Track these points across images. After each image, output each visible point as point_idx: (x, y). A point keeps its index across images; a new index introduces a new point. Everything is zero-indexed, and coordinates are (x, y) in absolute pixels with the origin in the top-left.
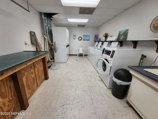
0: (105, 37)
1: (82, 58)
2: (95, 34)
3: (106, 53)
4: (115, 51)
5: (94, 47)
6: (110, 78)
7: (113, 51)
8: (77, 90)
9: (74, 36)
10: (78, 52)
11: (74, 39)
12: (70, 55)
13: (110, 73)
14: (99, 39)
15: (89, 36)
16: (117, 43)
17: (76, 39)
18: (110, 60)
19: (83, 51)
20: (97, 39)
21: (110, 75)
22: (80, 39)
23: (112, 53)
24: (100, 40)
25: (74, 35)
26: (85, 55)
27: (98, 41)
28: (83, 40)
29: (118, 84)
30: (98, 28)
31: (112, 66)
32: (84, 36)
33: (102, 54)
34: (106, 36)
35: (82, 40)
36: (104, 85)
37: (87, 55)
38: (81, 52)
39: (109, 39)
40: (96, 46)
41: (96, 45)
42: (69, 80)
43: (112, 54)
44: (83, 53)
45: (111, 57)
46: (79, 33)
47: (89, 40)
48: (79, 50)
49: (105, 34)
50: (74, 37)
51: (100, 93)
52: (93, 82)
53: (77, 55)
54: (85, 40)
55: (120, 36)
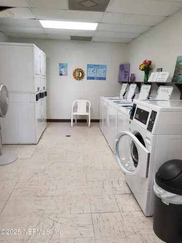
0: (143, 72)
1: (86, 128)
2: (121, 62)
3: (138, 116)
4: (156, 113)
5: (117, 98)
6: (149, 186)
7: (153, 111)
8: (57, 226)
9: (62, 66)
10: (75, 114)
11: (61, 75)
12: (49, 121)
13: (147, 172)
14: (130, 75)
15: (104, 67)
16: (170, 89)
17: (66, 75)
18: (147, 138)
19: (87, 108)
20: (126, 77)
21: (147, 176)
22: (79, 75)
23: (151, 116)
24: (134, 79)
25: (60, 64)
26: (92, 121)
27: (130, 81)
28: (89, 78)
29: (165, 203)
30: (127, 44)
31: (150, 152)
32: (89, 66)
33: (131, 120)
34: (148, 68)
35: (85, 77)
36: (136, 206)
37: (98, 121)
38: (82, 111)
39: (154, 77)
40: (121, 97)
41: (123, 94)
42: (37, 196)
43: (151, 120)
44: (87, 116)
45: (148, 129)
46: (77, 59)
47: (104, 79)
48: (75, 108)
49: (145, 62)
50: (63, 70)
51: (121, 230)
52: (108, 198)
53: (69, 121)
54: (93, 78)
55: (178, 71)
